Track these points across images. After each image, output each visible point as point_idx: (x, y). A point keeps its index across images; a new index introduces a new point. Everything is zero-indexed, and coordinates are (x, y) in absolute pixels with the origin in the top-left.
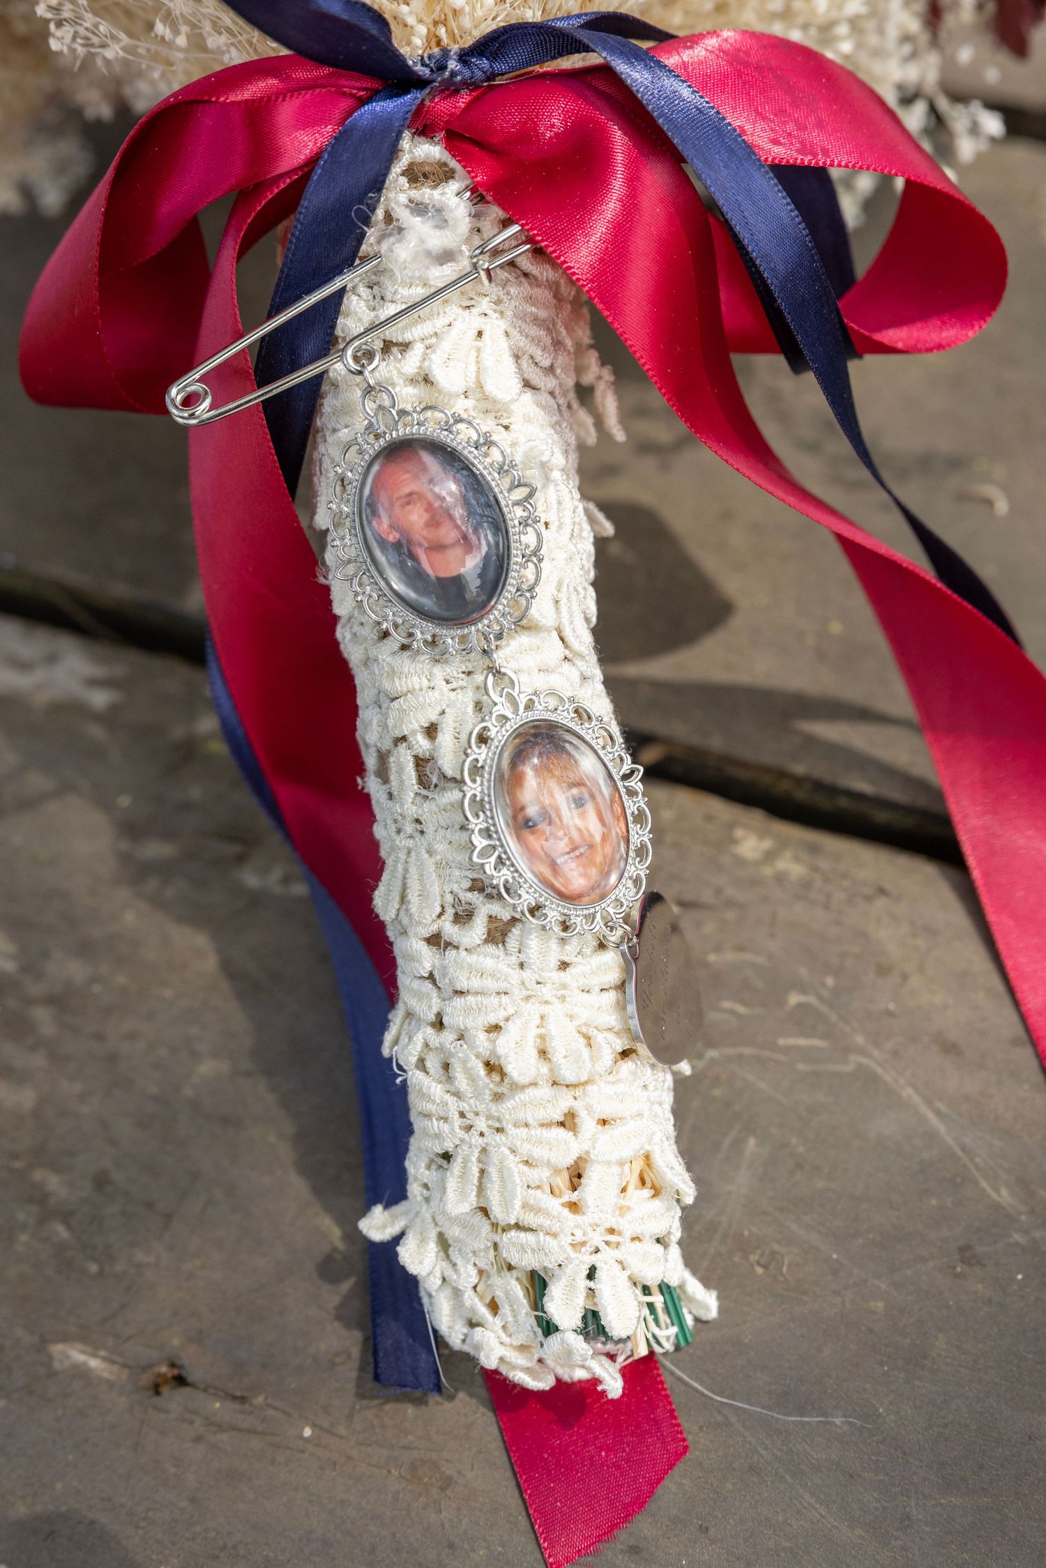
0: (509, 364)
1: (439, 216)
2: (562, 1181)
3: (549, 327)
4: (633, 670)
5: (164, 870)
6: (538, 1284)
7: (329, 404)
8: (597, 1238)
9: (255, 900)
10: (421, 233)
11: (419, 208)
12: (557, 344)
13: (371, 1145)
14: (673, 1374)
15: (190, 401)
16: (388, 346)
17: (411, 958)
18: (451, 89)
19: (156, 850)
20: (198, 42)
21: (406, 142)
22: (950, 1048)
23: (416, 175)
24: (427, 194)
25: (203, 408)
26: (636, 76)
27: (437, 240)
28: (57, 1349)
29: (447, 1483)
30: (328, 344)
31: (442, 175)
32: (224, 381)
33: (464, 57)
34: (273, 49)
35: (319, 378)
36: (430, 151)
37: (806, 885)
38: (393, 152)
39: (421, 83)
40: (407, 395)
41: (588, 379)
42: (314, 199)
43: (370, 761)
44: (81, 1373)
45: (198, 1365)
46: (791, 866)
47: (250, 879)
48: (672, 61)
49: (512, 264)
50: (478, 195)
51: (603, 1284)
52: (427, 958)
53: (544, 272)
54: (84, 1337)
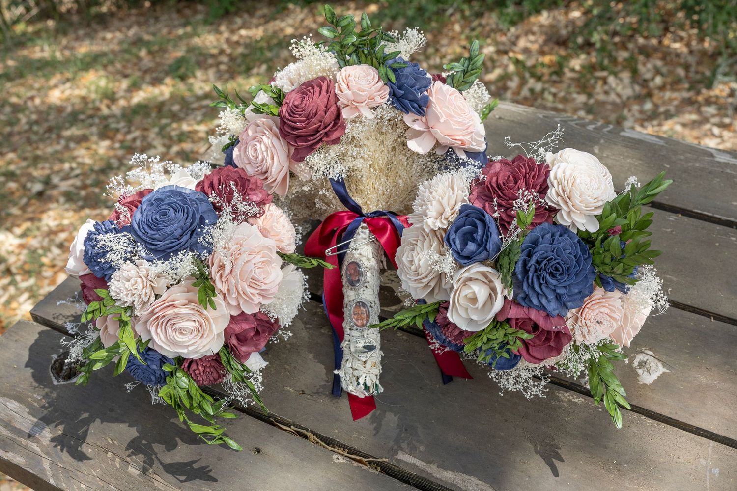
0: (371, 254)
1: (365, 233)
2: (363, 363)
3: (378, 250)
4: (386, 309)
5: (309, 328)
6: (358, 378)
7: (346, 257)
8: (367, 372)
9: (323, 334)
10: (362, 235)
11: (362, 232)
12: (378, 253)
13: (336, 358)
14: (376, 399)
15: (328, 252)
16: (356, 249)
17: (347, 332)
18: (368, 217)
19: (308, 326)
20: (336, 208)
21: (362, 224)
22: (423, 363)
23: (362, 228)
24: (363, 230)
25: (330, 254)
26: (393, 219)
27: (364, 236)
28: (286, 388)
29: (341, 409)
30: (348, 248)
31: (365, 228)
32: (333, 251)
33: (371, 214)
34: (347, 209)
35: (346, 252)
36: (365, 225)
37: (407, 340)
38: (360, 225)
39: (365, 216)
40: (357, 256)
41: (382, 260)
42: (349, 228)
43: (345, 306)
44: (289, 391)
45: (306, 391)
46: (405, 338)
47: (323, 331)
48: (398, 218)
49: (373, 241)
50: (370, 231)
51: (367, 379)
52: (349, 332)
53: (378, 243)
54: (290, 387)
